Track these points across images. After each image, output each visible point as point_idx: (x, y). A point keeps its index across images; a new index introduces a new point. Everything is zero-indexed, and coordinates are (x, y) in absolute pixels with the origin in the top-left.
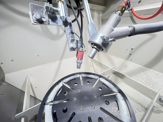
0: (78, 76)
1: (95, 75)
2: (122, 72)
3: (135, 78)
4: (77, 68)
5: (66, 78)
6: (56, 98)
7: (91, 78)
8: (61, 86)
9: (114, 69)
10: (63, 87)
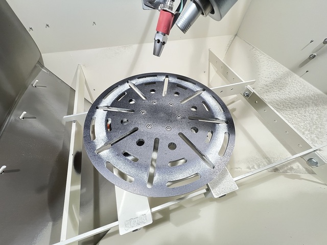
0: (162, 78)
1: (195, 84)
2: (266, 97)
3: (287, 115)
4: (154, 54)
5: (138, 78)
6: (114, 104)
7: (185, 88)
8: (126, 89)
9: (249, 87)
10: (130, 90)
